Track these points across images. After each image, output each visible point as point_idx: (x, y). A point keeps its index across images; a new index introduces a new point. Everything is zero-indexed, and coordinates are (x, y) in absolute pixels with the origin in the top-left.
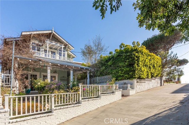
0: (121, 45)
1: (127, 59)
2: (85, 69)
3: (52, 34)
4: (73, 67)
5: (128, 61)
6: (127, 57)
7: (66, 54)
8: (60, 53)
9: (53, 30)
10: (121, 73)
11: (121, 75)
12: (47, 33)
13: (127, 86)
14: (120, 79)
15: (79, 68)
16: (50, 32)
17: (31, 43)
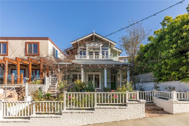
0: (164, 21)
1: (173, 44)
2: (121, 65)
3: (94, 36)
4: (106, 65)
5: (175, 46)
6: (174, 39)
7: (109, 51)
8: (103, 52)
9: (94, 32)
10: (166, 69)
11: (166, 73)
12: (90, 37)
13: (170, 93)
14: (163, 78)
15: (114, 65)
16: (92, 35)
17: (79, 49)
